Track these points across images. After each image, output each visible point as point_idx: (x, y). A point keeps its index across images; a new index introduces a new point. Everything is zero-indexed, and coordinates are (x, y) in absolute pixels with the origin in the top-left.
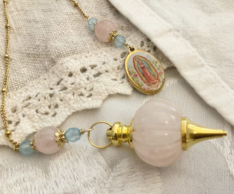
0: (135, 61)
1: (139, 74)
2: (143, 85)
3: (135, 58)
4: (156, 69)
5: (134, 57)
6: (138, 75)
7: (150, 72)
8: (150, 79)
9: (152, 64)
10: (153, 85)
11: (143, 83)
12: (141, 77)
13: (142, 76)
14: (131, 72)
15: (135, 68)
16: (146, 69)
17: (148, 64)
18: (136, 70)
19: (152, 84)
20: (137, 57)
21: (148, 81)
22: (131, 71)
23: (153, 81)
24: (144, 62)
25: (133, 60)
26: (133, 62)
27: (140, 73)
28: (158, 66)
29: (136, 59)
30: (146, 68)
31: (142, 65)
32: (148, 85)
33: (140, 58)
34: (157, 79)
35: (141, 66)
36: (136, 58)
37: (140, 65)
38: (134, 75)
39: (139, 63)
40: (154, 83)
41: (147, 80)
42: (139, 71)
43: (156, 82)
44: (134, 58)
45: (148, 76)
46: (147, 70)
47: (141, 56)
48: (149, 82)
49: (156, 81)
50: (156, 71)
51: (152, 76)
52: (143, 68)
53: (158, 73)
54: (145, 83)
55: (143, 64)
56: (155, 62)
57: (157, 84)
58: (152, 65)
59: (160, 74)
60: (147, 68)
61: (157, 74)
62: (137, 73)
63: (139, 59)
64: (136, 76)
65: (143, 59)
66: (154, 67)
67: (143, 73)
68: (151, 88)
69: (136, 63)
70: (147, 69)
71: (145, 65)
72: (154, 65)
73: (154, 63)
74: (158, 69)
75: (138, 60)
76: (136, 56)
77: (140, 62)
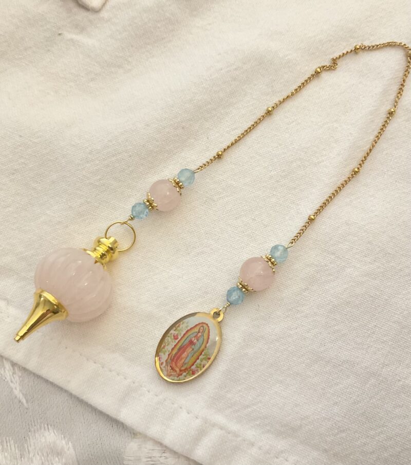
0: (198, 328)
1: (179, 341)
2: (164, 354)
3: (205, 325)
4: (196, 363)
5: (205, 323)
6: (177, 341)
7: (188, 356)
8: (177, 360)
9: (203, 353)
10: (169, 368)
11: (167, 354)
12: (175, 346)
13: (178, 347)
14: (179, 328)
15: (188, 331)
16: (191, 347)
17: (200, 347)
18: (184, 335)
19: (171, 366)
20: (207, 327)
21: (174, 358)
22: (181, 327)
23: (176, 365)
24: (201, 340)
25: (199, 324)
26: (196, 325)
27: (182, 341)
28: (202, 363)
29: (202, 328)
30: (193, 347)
31: (195, 340)
32: (166, 361)
33: (207, 331)
34: (181, 371)
35: (193, 339)
36: (203, 326)
37: (195, 337)
38: (175, 335)
39: (198, 334)
40: (172, 369)
41: (174, 356)
42: (185, 338)
43: (176, 371)
44: (203, 323)
45: (181, 355)
46: (189, 350)
47: (209, 332)
48: (172, 360)
49: (178, 370)
50: (193, 365)
51: (183, 360)
52: (191, 343)
53: (190, 367)
54: (169, 355)
55: (198, 340)
56: (208, 357)
57: (172, 373)
58: (201, 354)
59: (191, 372)
60: (193, 349)
61: (188, 367)
62: (180, 337)
63: (204, 331)
64: (176, 338)
65: (206, 337)
66: (198, 359)
67: (184, 346)
68: (165, 367)
69: (196, 330)
70: (191, 349)
71: (198, 345)
72: (201, 357)
73: (205, 357)
74: (198, 366)
75: (201, 331)
76: (207, 324)
77: (200, 334)
